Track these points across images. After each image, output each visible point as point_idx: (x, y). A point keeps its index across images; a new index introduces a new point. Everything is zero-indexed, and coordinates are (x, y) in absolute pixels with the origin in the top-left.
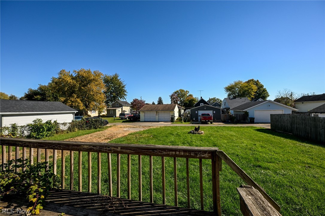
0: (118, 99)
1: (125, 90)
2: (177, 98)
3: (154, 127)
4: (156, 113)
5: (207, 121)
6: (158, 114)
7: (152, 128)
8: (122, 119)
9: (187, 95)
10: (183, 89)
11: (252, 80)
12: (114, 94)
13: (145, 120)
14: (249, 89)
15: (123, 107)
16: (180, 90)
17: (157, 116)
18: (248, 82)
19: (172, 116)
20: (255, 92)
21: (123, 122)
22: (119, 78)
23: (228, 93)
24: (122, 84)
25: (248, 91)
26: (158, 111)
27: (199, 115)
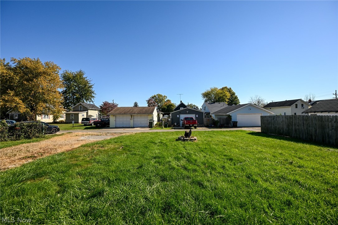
0: (83, 101)
1: (92, 91)
2: (154, 103)
3: (128, 134)
4: (130, 117)
5: (191, 125)
6: (134, 118)
7: (124, 134)
8: (85, 125)
9: (165, 100)
10: (161, 94)
11: (225, 87)
12: (78, 95)
13: (117, 126)
14: (224, 96)
15: (89, 111)
16: (157, 95)
17: (132, 121)
18: (223, 89)
19: (150, 120)
20: (229, 99)
21: (85, 129)
22: (84, 76)
23: (205, 99)
24: (89, 84)
25: (223, 97)
26: (133, 115)
27: (181, 120)
